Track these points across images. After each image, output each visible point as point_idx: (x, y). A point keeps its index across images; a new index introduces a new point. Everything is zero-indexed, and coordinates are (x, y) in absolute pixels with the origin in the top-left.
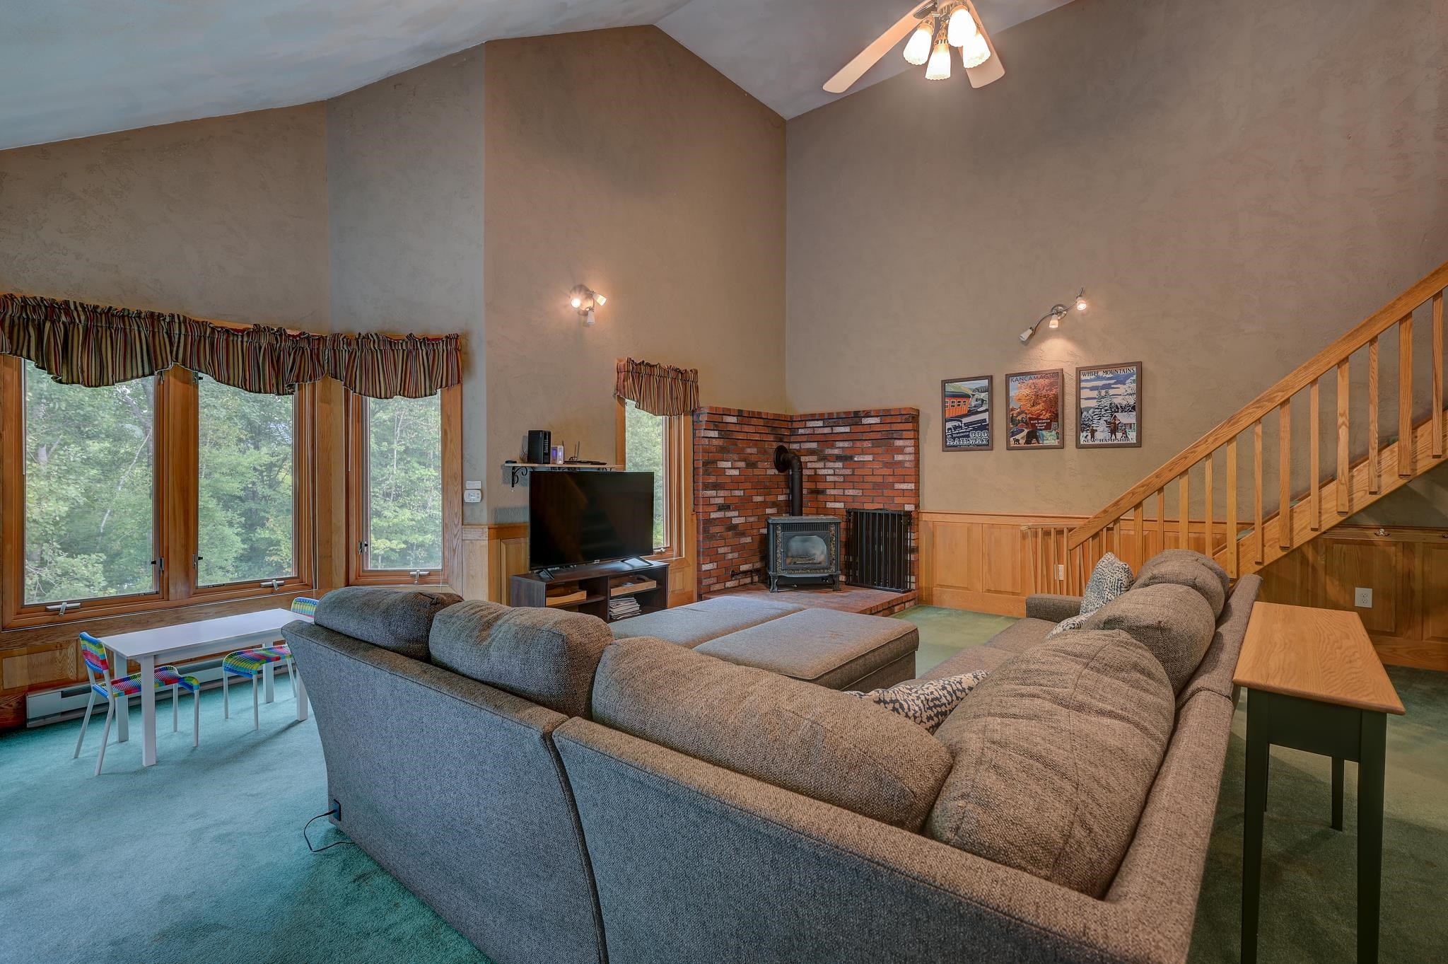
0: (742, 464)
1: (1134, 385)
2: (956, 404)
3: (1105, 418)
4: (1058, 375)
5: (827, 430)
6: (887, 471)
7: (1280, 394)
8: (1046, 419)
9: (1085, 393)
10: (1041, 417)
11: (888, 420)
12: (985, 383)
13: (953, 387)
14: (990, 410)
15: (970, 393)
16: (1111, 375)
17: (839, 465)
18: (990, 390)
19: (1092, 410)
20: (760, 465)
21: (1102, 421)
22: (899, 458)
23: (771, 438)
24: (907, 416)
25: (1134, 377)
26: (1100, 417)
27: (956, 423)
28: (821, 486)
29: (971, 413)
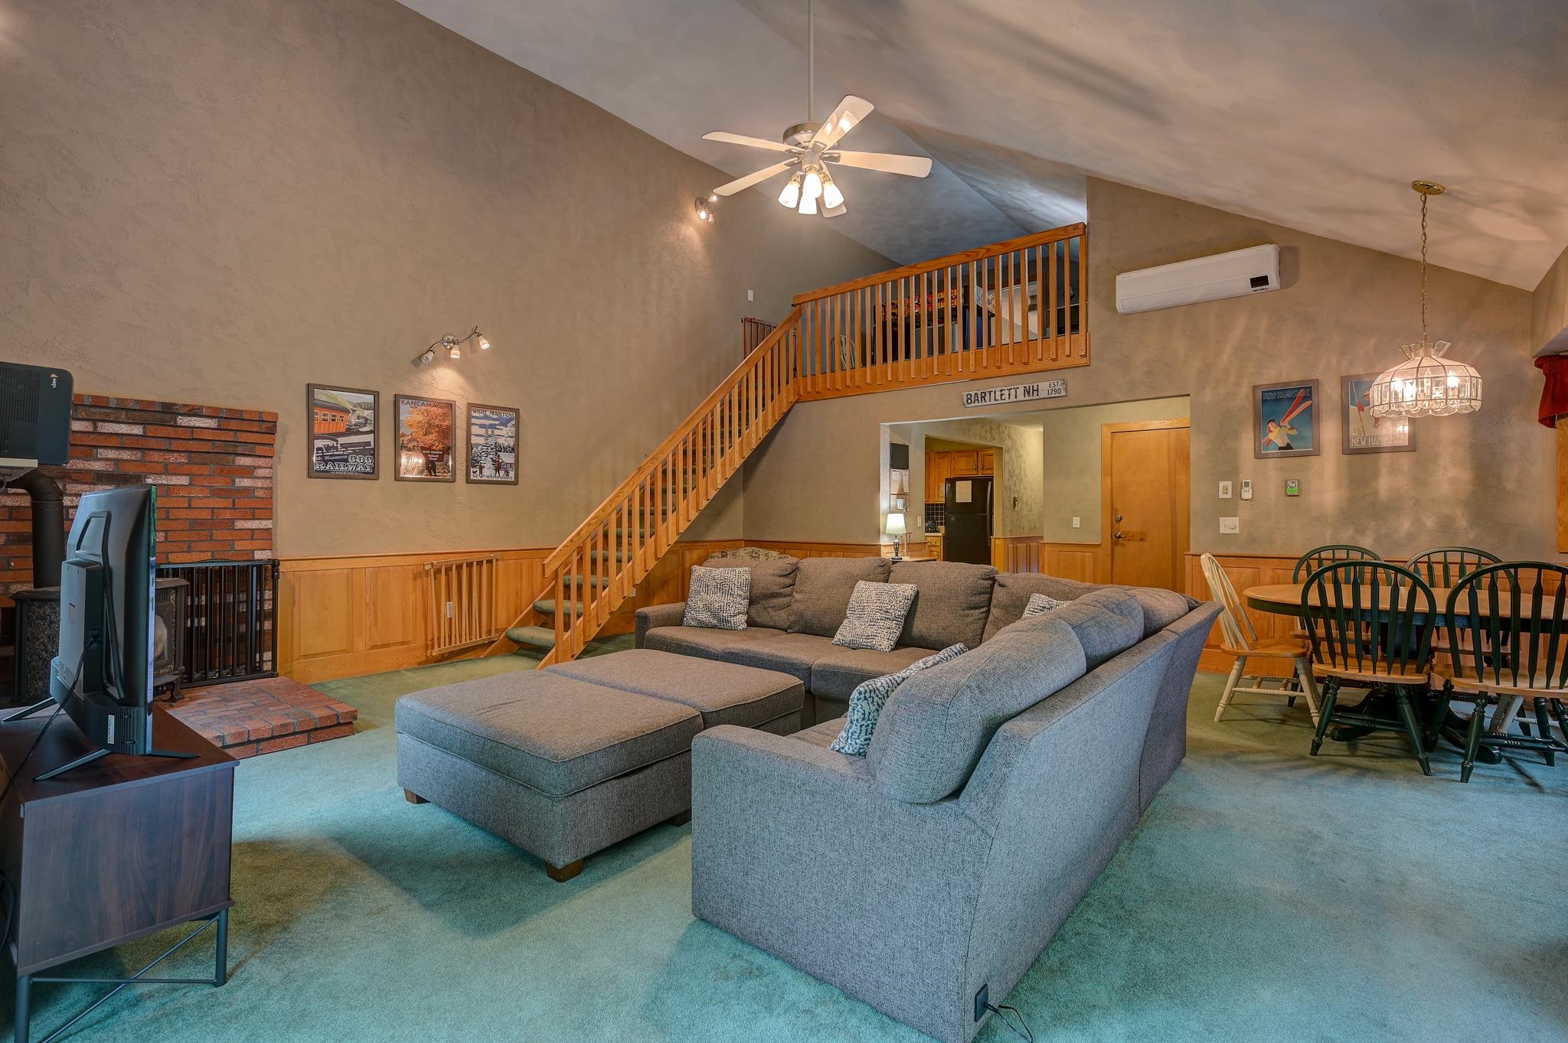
1: (513, 429)
2: (329, 418)
3: (491, 456)
4: (450, 406)
8: (440, 450)
9: (475, 430)
10: (434, 448)
11: (234, 425)
12: (370, 398)
13: (323, 395)
14: (375, 432)
15: (350, 407)
16: (496, 417)
18: (375, 407)
19: (480, 447)
21: (488, 459)
22: (244, 483)
25: (514, 422)
26: (488, 454)
27: (329, 443)
29: (349, 432)
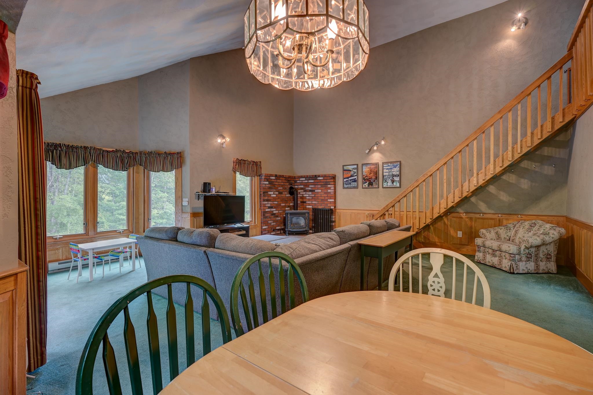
0: (277, 193)
1: (399, 168)
2: (347, 173)
3: (391, 179)
4: (377, 164)
5: (306, 181)
6: (326, 195)
7: (429, 173)
9: (385, 171)
10: (372, 178)
11: (326, 178)
12: (356, 166)
13: (346, 167)
14: (357, 175)
15: (351, 170)
16: (392, 165)
17: (310, 193)
18: (357, 169)
19: (387, 176)
20: (283, 193)
21: (390, 180)
22: (329, 191)
23: (288, 184)
24: (331, 177)
25: (399, 166)
26: (389, 178)
27: (347, 180)
28: (304, 200)
29: (351, 176)
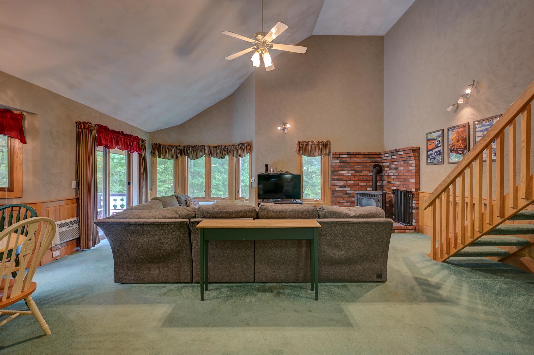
0: (353, 172)
2: (431, 143)
4: (467, 126)
5: (390, 158)
6: (407, 174)
8: (463, 148)
9: (477, 134)
10: (460, 147)
11: (405, 152)
12: (440, 133)
13: (430, 136)
14: (443, 146)
15: (436, 138)
16: (488, 124)
17: (394, 171)
18: (442, 136)
20: (363, 172)
22: (411, 168)
23: (370, 161)
24: (410, 150)
27: (431, 152)
28: (390, 180)
29: (437, 147)
